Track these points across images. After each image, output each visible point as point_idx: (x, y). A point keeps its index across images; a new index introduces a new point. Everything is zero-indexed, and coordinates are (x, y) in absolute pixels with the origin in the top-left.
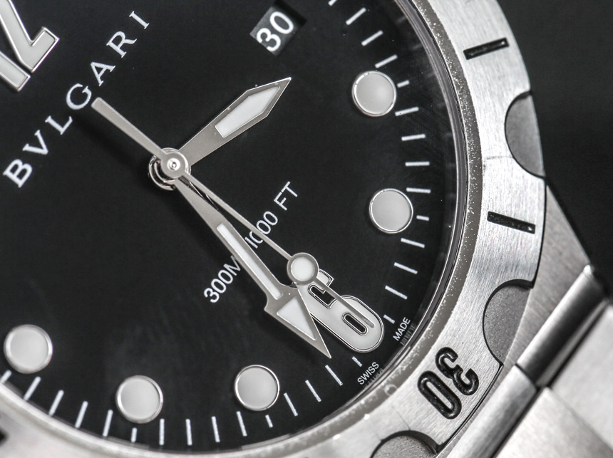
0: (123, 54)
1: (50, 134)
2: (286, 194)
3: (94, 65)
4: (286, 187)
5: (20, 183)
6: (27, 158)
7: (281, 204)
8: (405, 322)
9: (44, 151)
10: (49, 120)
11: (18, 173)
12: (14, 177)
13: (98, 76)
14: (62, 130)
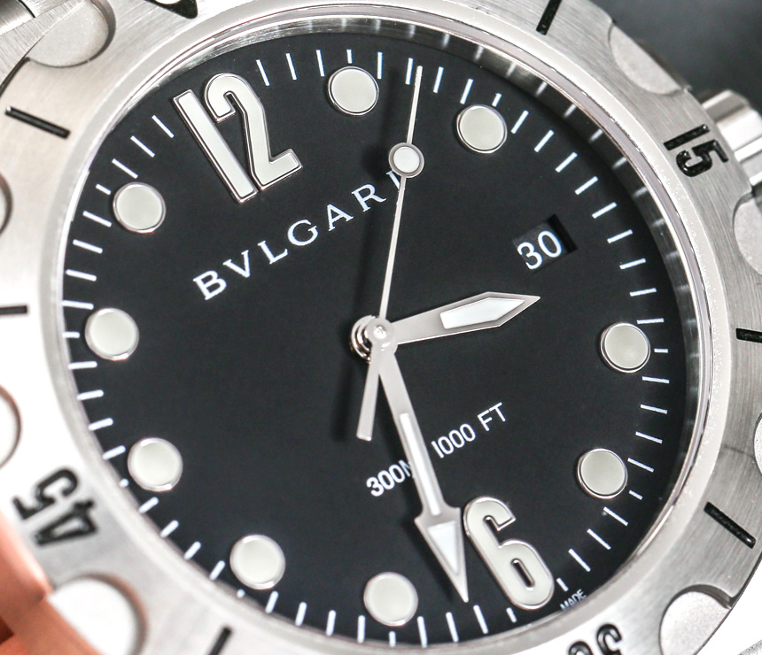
0: (366, 208)
1: (258, 258)
2: (494, 414)
3: (330, 208)
4: (496, 407)
5: (208, 296)
6: (226, 274)
7: (484, 423)
8: (579, 594)
9: (246, 273)
10: (263, 245)
11: (209, 285)
12: (203, 287)
13: (331, 221)
14: (273, 260)
